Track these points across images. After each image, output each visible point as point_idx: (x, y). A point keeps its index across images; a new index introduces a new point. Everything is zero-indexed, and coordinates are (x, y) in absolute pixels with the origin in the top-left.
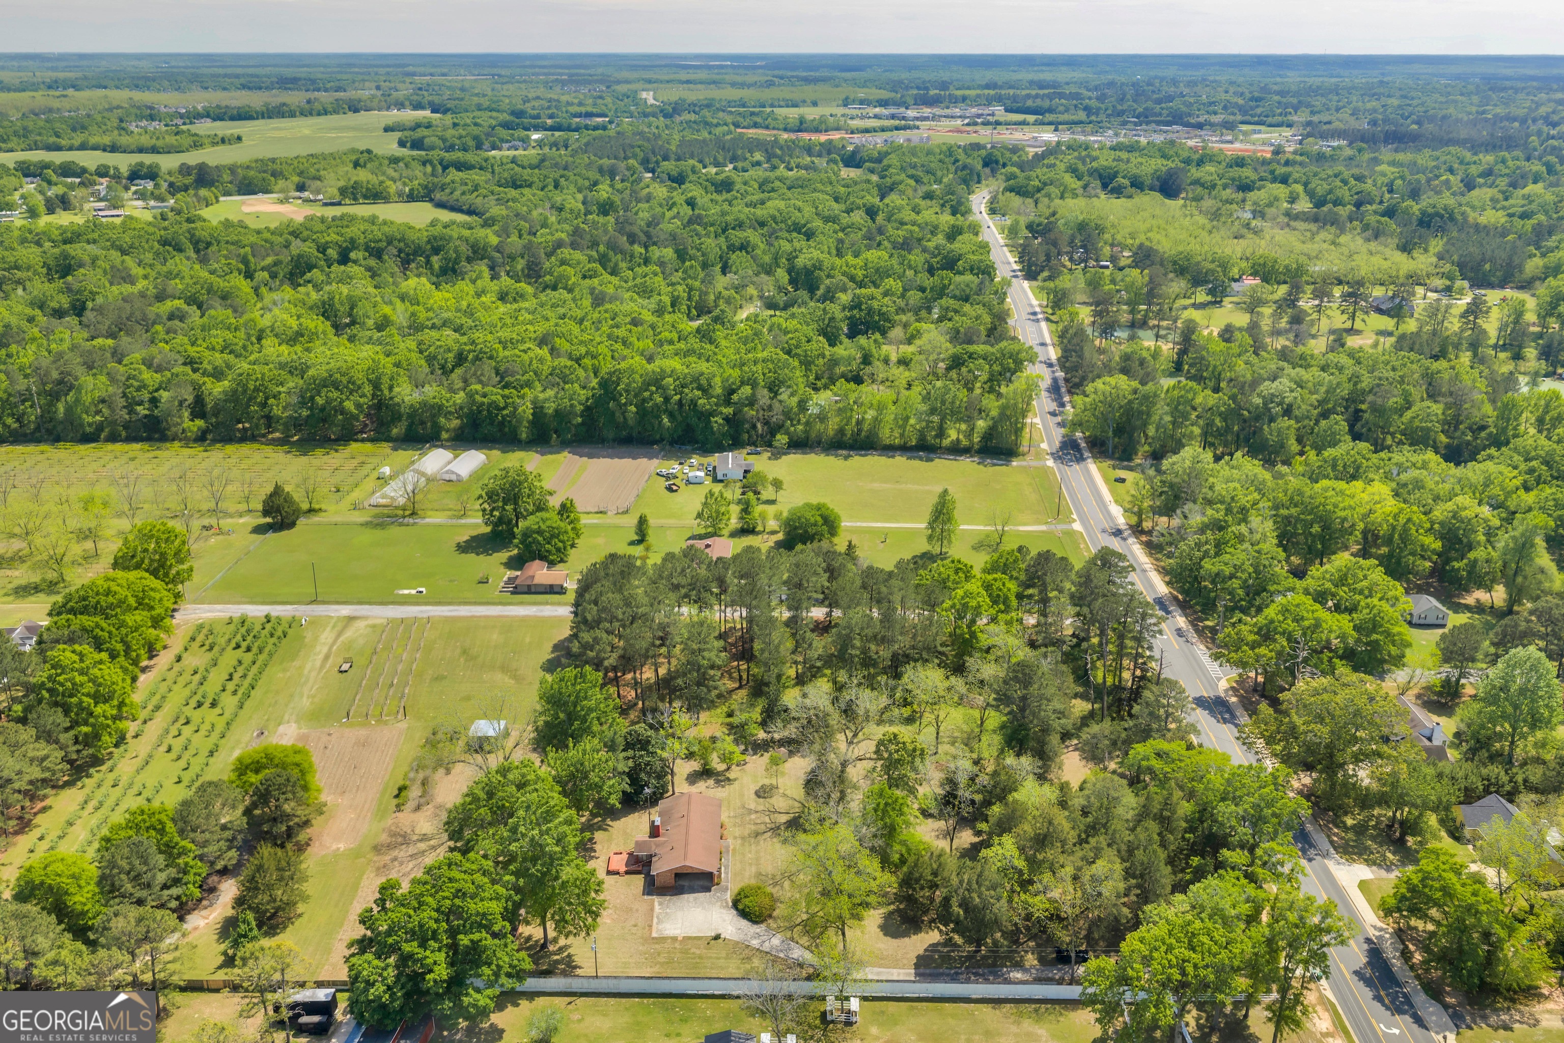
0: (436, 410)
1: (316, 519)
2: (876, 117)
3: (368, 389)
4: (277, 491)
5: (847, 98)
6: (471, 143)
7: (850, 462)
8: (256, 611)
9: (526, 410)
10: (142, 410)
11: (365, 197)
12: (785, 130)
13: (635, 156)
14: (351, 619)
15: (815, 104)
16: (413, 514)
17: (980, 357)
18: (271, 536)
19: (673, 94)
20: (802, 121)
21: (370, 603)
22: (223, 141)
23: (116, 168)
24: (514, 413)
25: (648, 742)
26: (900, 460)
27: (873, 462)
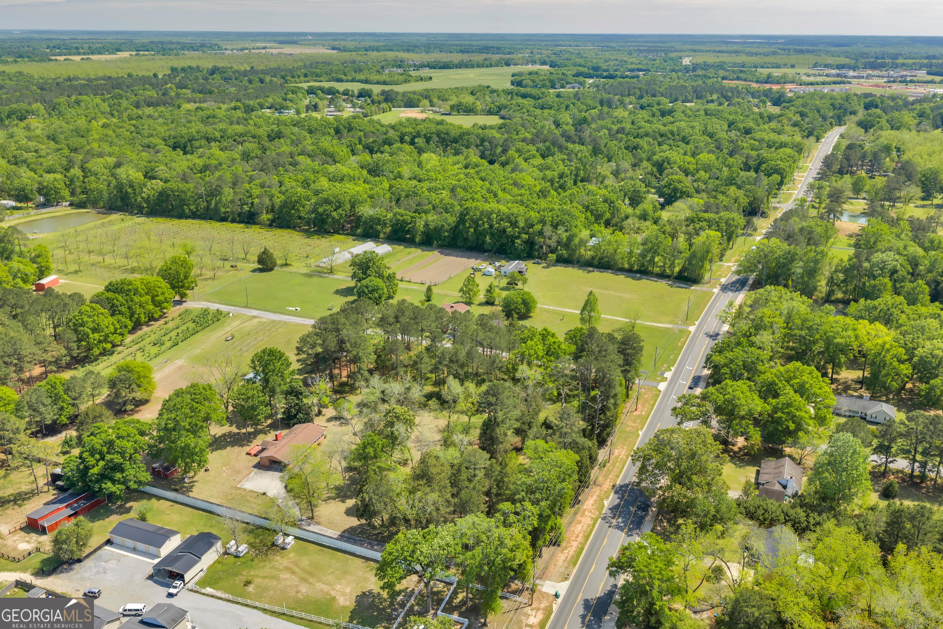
0: (378, 221)
1: (285, 269)
2: (827, 75)
3: (348, 206)
4: (265, 252)
5: (816, 63)
6: (548, 84)
7: (592, 275)
8: (214, 307)
9: (420, 225)
10: (246, 208)
11: (464, 111)
12: (757, 82)
13: (634, 94)
14: (254, 317)
15: (793, 66)
16: (331, 272)
17: (705, 220)
18: (258, 274)
19: (700, 59)
20: (769, 76)
21: (269, 311)
22: (421, 79)
23: (353, 91)
24: (413, 227)
25: (301, 394)
26: (621, 278)
27: (607, 276)
